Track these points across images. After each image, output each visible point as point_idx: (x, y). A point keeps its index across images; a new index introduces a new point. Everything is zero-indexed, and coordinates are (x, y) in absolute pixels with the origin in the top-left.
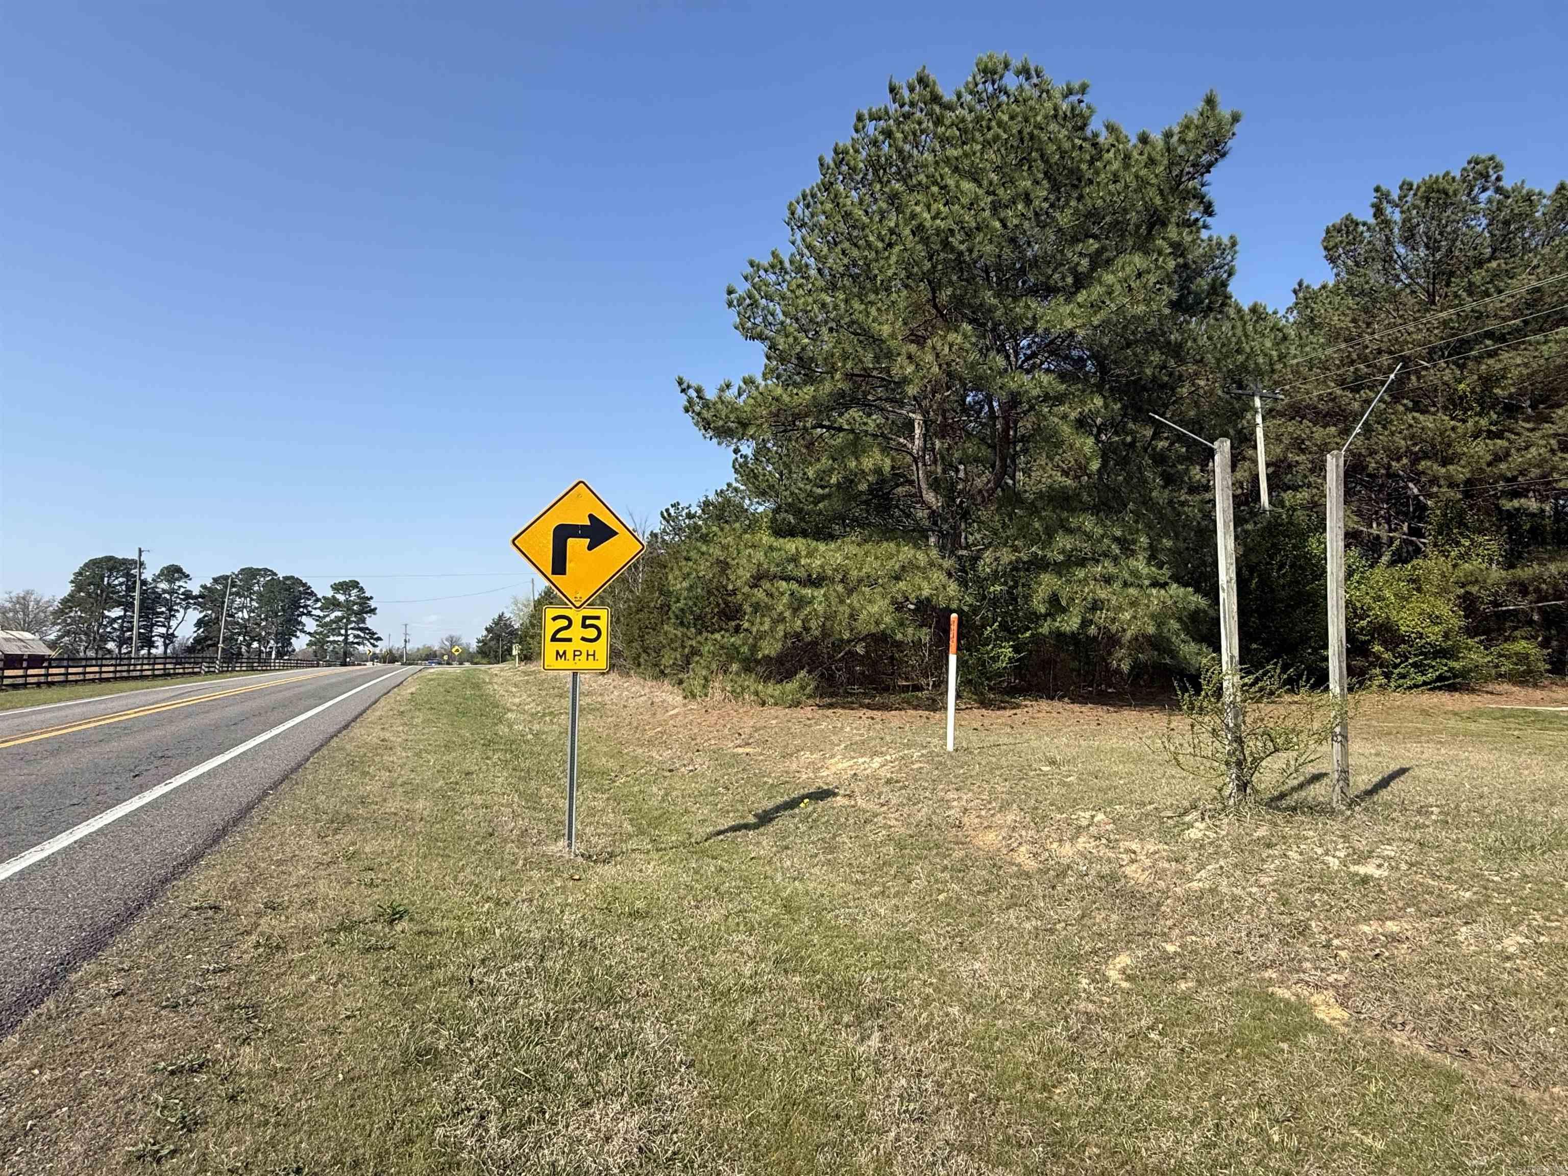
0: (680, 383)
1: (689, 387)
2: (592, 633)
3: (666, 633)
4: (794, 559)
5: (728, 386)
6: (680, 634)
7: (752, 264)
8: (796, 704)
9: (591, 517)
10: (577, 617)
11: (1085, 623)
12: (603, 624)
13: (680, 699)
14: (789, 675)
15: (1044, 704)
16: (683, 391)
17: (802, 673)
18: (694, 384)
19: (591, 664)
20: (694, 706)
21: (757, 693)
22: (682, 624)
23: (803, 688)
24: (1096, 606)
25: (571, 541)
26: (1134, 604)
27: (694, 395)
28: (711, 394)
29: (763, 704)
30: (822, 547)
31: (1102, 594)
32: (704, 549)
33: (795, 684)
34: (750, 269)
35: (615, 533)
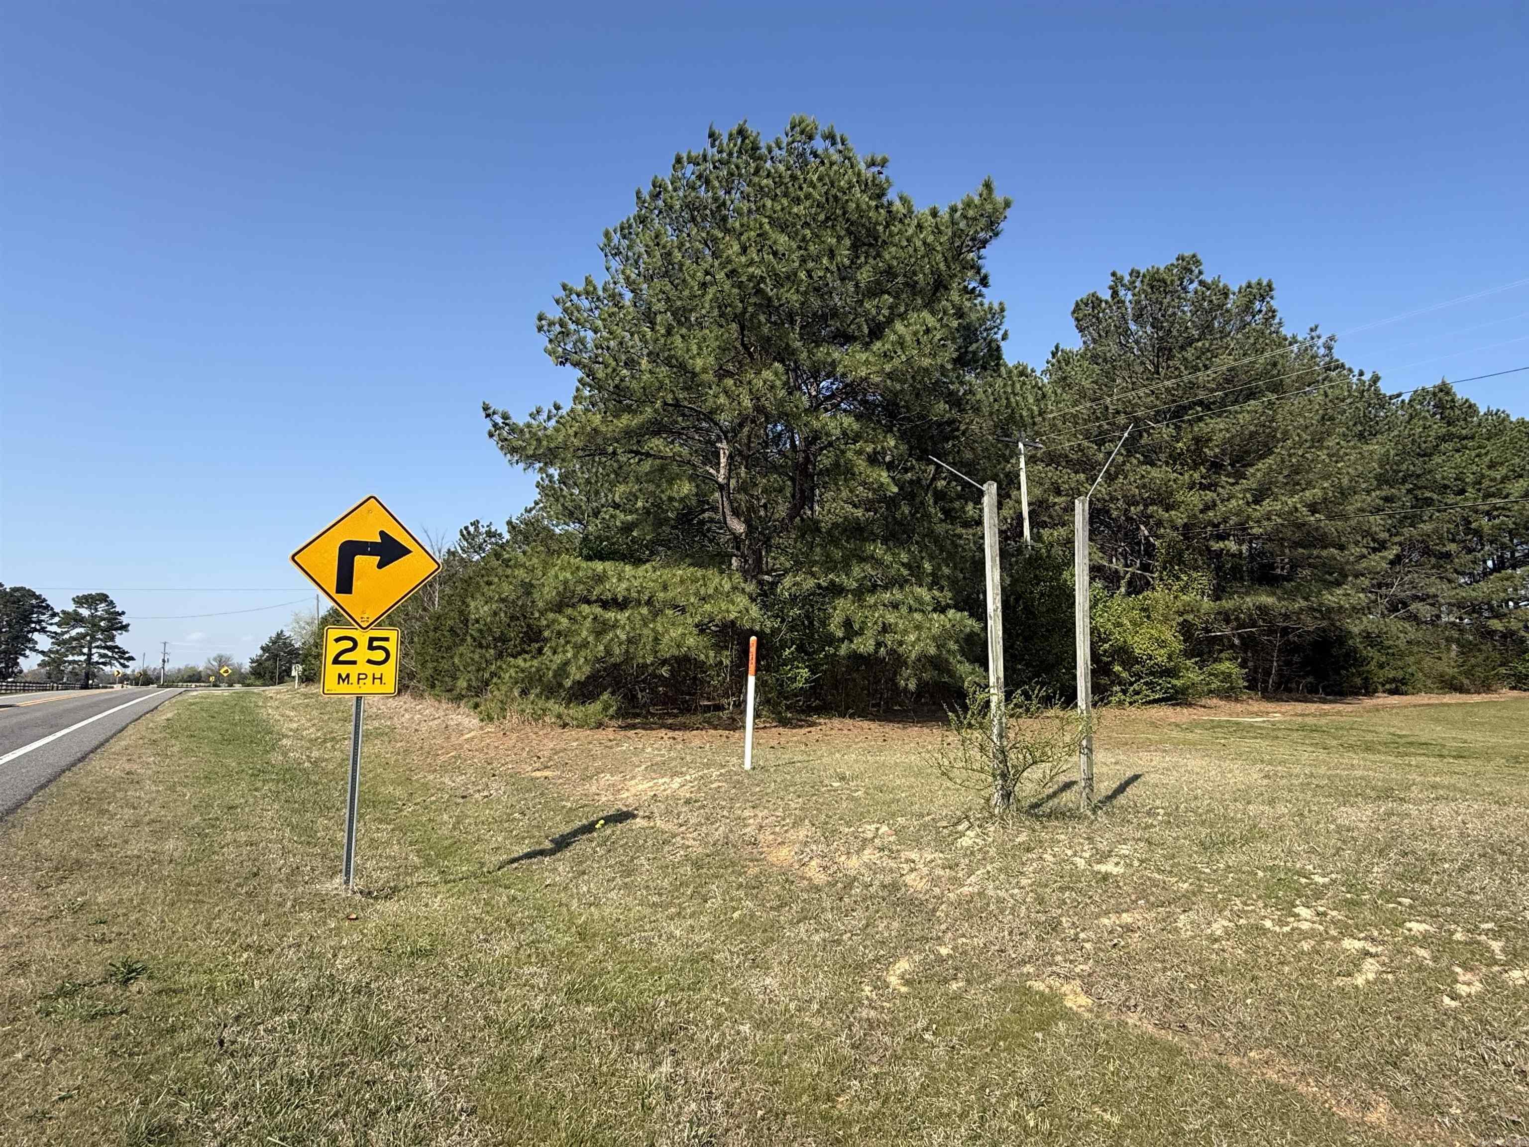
0: (486, 406)
1: (491, 413)
2: (379, 655)
6: (476, 657)
7: (564, 287)
8: (600, 725)
9: (382, 534)
10: (363, 638)
11: (878, 645)
12: (391, 646)
13: (476, 721)
15: (836, 722)
16: (486, 416)
17: (605, 696)
18: (501, 408)
19: (378, 688)
20: (491, 728)
21: (559, 716)
22: (479, 645)
23: (605, 709)
24: (885, 629)
25: (358, 559)
26: (918, 627)
27: (500, 420)
28: (520, 419)
29: (565, 726)
31: (891, 618)
33: (597, 706)
34: (562, 294)
35: (409, 552)
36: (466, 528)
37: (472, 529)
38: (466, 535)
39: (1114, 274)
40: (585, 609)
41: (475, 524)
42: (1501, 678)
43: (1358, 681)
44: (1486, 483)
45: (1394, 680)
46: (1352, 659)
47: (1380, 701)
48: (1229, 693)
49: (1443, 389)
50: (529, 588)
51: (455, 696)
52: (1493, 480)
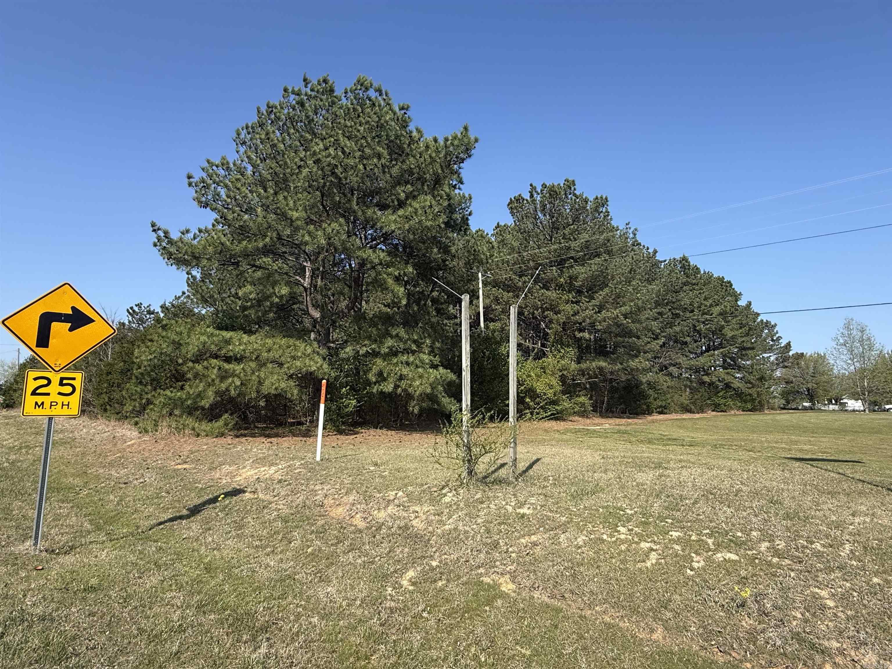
0: (152, 225)
1: (159, 229)
2: (69, 389)
3: (127, 390)
5: (188, 231)
7: (208, 161)
8: (222, 435)
9: (73, 308)
10: (55, 378)
11: (396, 387)
12: (77, 384)
13: (136, 433)
15: (372, 431)
16: (154, 231)
17: (226, 416)
18: (162, 228)
19: (66, 411)
20: (146, 438)
21: (193, 429)
22: (141, 383)
23: (226, 424)
24: (401, 378)
25: (55, 326)
26: (421, 377)
27: (162, 234)
28: (175, 236)
29: (198, 435)
30: (244, 337)
31: (405, 371)
33: (221, 422)
34: (206, 165)
35: (93, 321)
36: (132, 308)
37: (136, 309)
38: (132, 312)
39: (531, 185)
40: (214, 361)
41: (139, 305)
42: (708, 405)
43: (644, 407)
45: (661, 406)
46: (643, 396)
47: (655, 417)
48: (583, 414)
49: (684, 259)
50: (178, 345)
51: (121, 417)
52: (706, 306)
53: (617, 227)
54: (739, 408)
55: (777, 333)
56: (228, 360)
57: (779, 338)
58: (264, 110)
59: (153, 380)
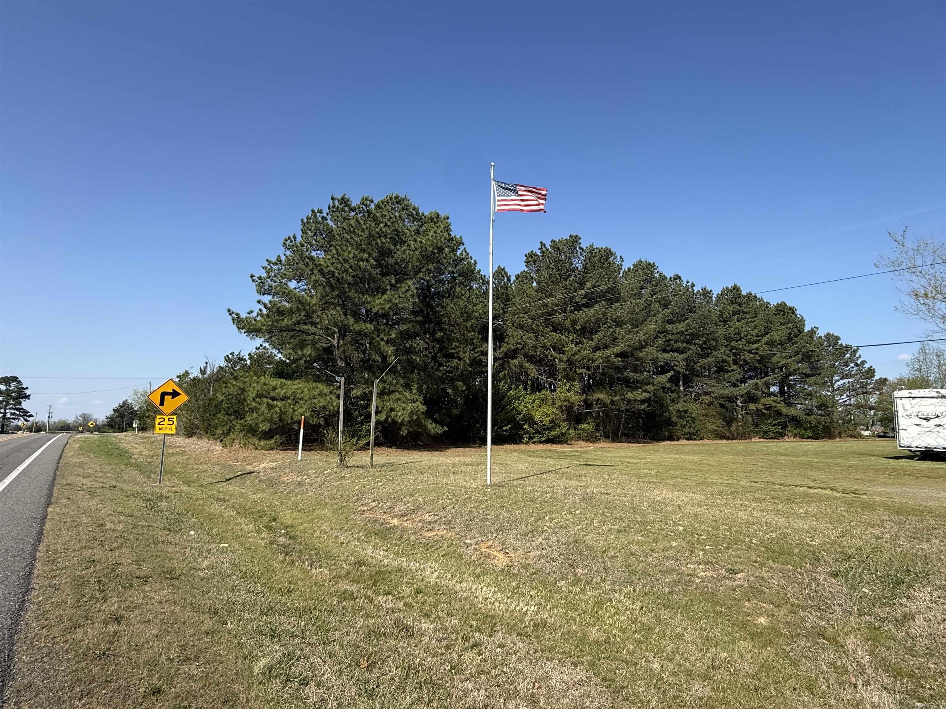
0: (229, 311)
1: (233, 313)
2: (171, 423)
3: (219, 419)
4: (274, 389)
5: (252, 312)
6: (226, 419)
7: (267, 260)
8: (272, 449)
9: (173, 390)
10: (166, 418)
11: (388, 417)
12: (175, 420)
13: (221, 448)
14: (271, 437)
16: (230, 314)
17: (277, 436)
18: (236, 311)
19: (170, 432)
20: (226, 450)
21: (254, 445)
22: (227, 414)
23: (276, 442)
24: (392, 410)
25: (166, 397)
26: (404, 409)
27: (235, 316)
28: (243, 315)
29: (256, 449)
30: (289, 382)
31: (394, 405)
32: (234, 383)
33: (272, 441)
34: (266, 264)
35: (179, 394)
36: (227, 356)
37: (230, 356)
38: (227, 359)
39: (541, 243)
40: (265, 400)
41: (232, 354)
43: (667, 433)
44: (749, 337)
45: (689, 433)
46: (669, 423)
47: (683, 443)
48: (591, 438)
49: (736, 288)
50: (243, 390)
51: (215, 437)
52: (752, 335)
53: (654, 263)
54: (795, 436)
55: (860, 357)
56: (273, 399)
57: (863, 362)
58: (305, 220)
59: (235, 411)
